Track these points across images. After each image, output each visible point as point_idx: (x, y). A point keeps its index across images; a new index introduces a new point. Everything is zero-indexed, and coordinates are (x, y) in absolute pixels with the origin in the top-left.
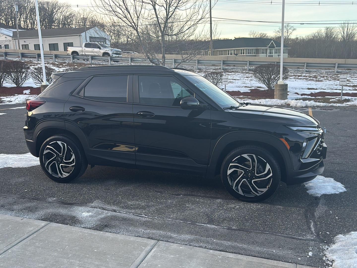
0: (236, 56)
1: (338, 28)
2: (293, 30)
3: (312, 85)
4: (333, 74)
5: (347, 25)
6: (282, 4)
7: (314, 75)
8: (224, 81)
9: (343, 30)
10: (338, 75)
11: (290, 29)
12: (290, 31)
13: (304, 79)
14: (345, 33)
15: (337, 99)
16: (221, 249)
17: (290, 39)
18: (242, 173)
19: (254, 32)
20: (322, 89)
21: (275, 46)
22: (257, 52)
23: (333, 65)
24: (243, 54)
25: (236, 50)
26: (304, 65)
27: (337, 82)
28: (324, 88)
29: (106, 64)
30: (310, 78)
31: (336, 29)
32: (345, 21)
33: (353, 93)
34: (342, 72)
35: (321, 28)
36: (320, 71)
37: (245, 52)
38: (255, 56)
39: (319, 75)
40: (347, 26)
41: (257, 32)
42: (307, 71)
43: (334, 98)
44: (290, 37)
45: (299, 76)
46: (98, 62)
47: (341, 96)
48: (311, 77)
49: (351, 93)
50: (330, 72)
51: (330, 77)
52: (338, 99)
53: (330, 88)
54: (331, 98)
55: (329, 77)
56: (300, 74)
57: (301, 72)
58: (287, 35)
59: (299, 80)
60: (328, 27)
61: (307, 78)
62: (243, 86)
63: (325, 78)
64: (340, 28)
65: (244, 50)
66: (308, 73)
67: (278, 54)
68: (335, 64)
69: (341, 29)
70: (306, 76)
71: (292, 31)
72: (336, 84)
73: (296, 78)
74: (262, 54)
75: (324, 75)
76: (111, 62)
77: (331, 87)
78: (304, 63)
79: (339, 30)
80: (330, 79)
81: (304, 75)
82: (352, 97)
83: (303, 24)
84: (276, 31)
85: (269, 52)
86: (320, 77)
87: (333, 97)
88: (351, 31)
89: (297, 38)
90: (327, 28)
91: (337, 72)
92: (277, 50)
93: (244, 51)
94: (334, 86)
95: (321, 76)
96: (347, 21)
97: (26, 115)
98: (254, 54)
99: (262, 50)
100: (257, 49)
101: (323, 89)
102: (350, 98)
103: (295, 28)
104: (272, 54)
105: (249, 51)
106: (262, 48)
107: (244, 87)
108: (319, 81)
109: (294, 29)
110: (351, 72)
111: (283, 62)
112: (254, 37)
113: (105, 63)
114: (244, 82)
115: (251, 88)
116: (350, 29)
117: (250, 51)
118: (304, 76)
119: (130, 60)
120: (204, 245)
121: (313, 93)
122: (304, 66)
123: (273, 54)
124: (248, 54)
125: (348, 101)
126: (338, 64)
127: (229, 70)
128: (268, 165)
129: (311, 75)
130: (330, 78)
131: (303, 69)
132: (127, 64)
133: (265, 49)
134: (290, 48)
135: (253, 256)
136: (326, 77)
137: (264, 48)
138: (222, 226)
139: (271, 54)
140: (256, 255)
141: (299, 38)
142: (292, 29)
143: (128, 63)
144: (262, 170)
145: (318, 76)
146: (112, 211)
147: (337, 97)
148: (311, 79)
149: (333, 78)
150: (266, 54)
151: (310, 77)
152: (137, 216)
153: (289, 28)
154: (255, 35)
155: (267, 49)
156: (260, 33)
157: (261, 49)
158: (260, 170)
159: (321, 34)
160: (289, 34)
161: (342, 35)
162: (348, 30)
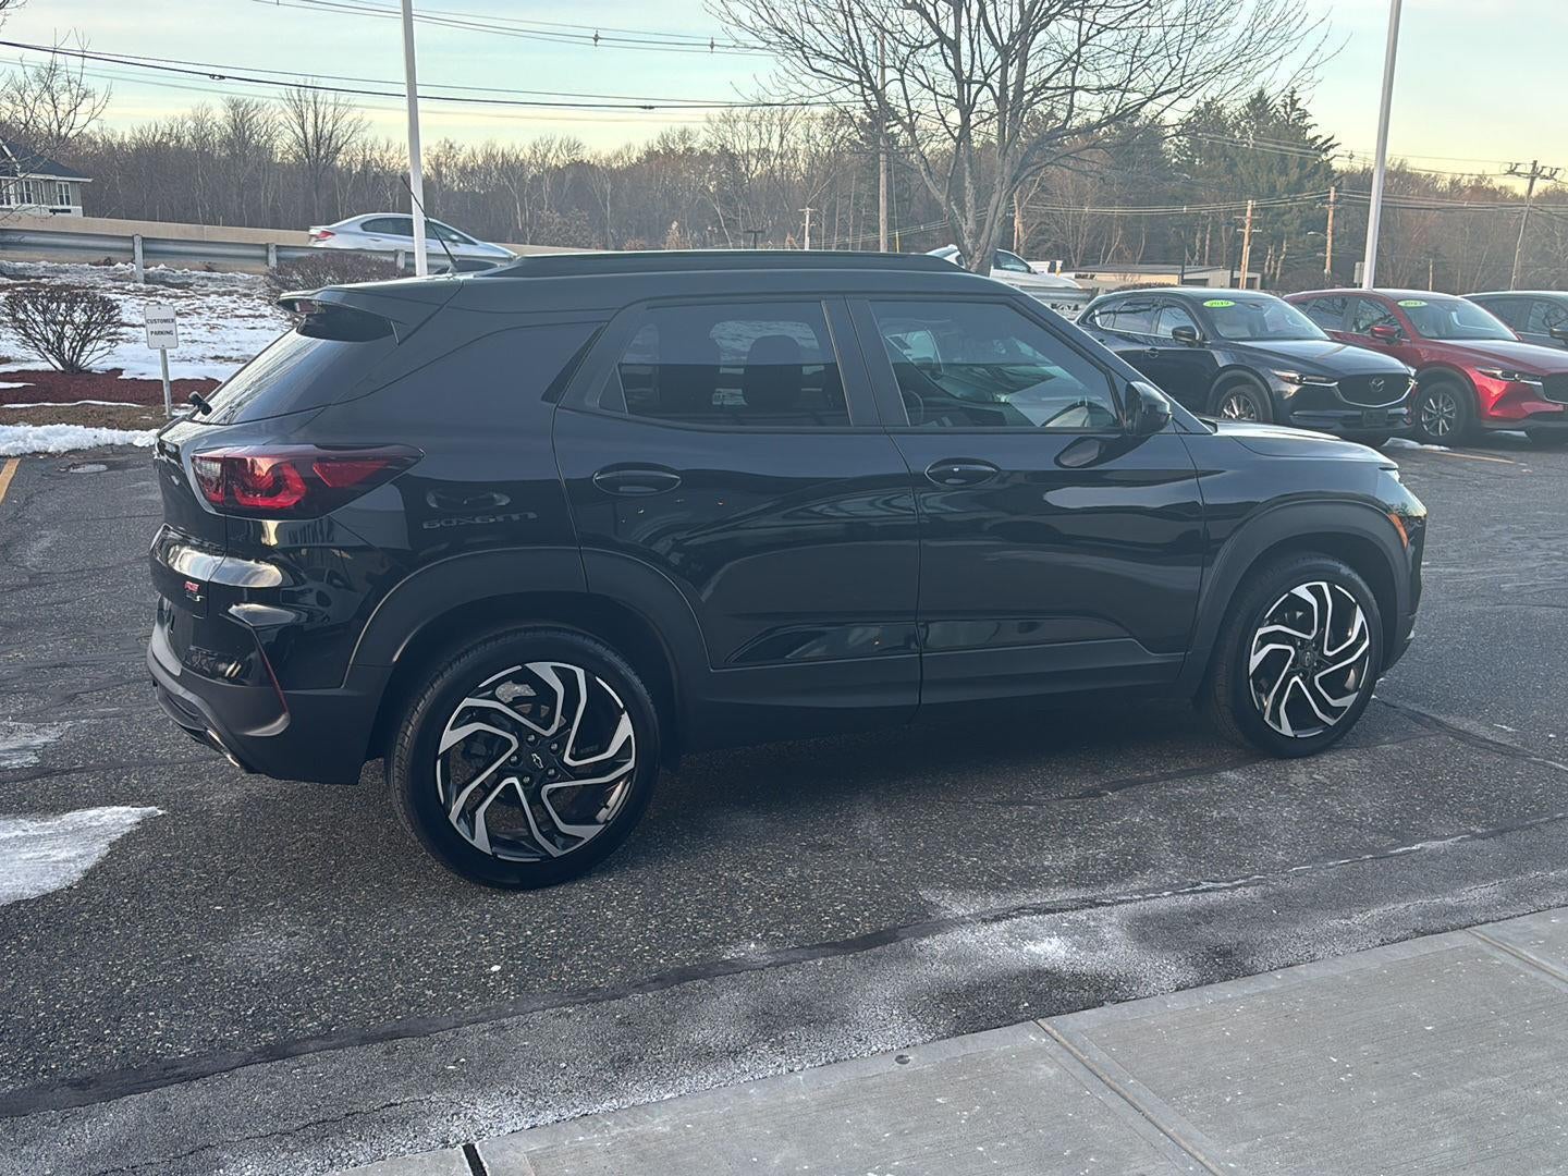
5: (310, 93)
8: (155, 333)
9: (300, 116)
14: (310, 131)
32: (301, 77)
40: (313, 100)
60: (239, 97)
79: (281, 118)
83: (223, 77)
88: (330, 125)
96: (308, 77)
107: (212, 358)
116: (324, 118)
127: (41, 278)
134: (90, 180)
161: (297, 135)
162: (320, 121)
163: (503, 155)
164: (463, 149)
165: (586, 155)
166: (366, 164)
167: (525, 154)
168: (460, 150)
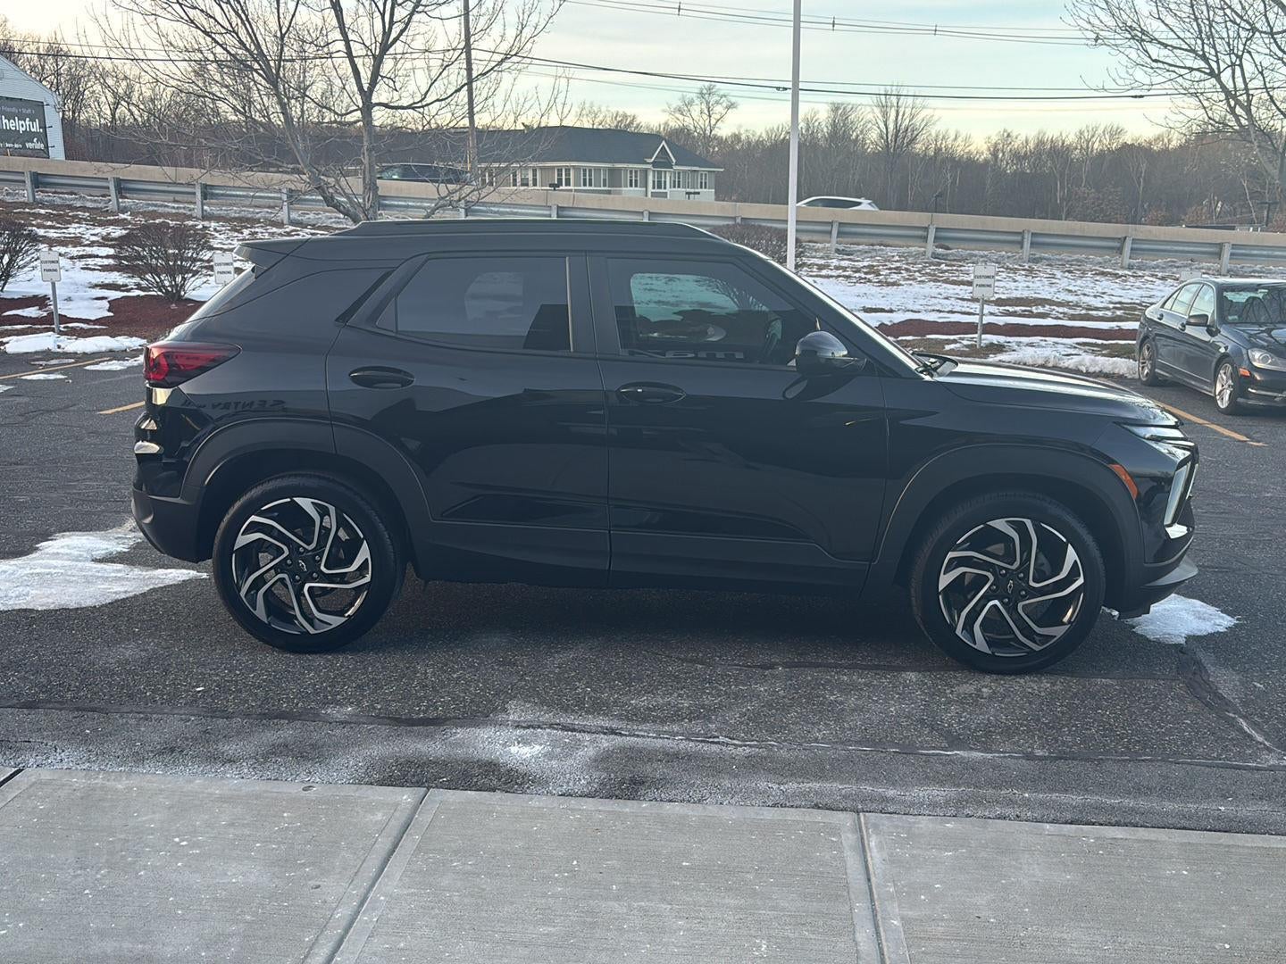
0: (555, 190)
1: (869, 109)
2: (728, 108)
3: (873, 296)
4: (926, 263)
5: (894, 99)
6: (792, 24)
7: (866, 264)
9: (885, 115)
10: (939, 264)
11: (717, 103)
12: (718, 109)
13: (839, 276)
14: (891, 126)
15: (965, 342)
16: (1069, 816)
17: (715, 137)
18: (987, 579)
19: (596, 109)
20: (908, 311)
21: (674, 161)
22: (614, 179)
23: (920, 233)
24: (566, 185)
25: (541, 168)
26: (829, 228)
27: (945, 288)
28: (914, 309)
29: (100, 205)
30: (857, 275)
31: (863, 110)
32: (888, 88)
33: (1007, 325)
34: (947, 255)
35: (817, 107)
36: (879, 250)
37: (572, 177)
38: (609, 192)
39: (883, 266)
40: (895, 104)
41: (603, 109)
42: (838, 250)
43: (955, 341)
44: (716, 132)
45: (821, 268)
46: (60, 198)
47: (979, 332)
48: (858, 271)
49: (1001, 324)
50: (912, 256)
51: (919, 271)
52: (969, 343)
53: (933, 308)
54: (946, 340)
55: (915, 272)
56: (822, 262)
57: (822, 254)
58: (707, 122)
59: (826, 280)
60: (838, 104)
61: (847, 274)
62: (648, 299)
63: (905, 274)
64: (875, 108)
65: (568, 170)
66: (845, 257)
67: (688, 190)
68: (926, 229)
69: (877, 111)
70: (844, 269)
71: (724, 112)
72: (945, 295)
73: (814, 274)
74: (629, 188)
75: (898, 264)
76: (118, 200)
77: (935, 305)
78: (831, 224)
79: (870, 116)
80: (919, 279)
81: (835, 262)
82: (1006, 336)
84: (672, 109)
85: (654, 182)
86: (888, 271)
87: (952, 337)
88: (907, 121)
89: (737, 137)
90: (836, 108)
91: (935, 256)
92: (679, 173)
93: (568, 174)
94: (941, 301)
95: (890, 269)
96: (894, 88)
97: (143, 403)
98: (605, 186)
99: (631, 172)
100: (611, 170)
101: (912, 311)
102: (1002, 339)
103: (733, 100)
104: (665, 188)
105: (585, 175)
106: (631, 166)
108: (888, 284)
109: (731, 106)
110: (976, 256)
111: (797, 221)
112: (595, 127)
113: (91, 201)
114: (648, 287)
115: (677, 305)
116: (903, 115)
117: (590, 175)
118: (837, 268)
119: (199, 195)
120: (1008, 811)
121: (887, 325)
122: (830, 233)
123: (668, 190)
124: (585, 185)
125: (999, 348)
126: (937, 228)
128: (1070, 549)
129: (856, 263)
130: (917, 274)
131: (827, 245)
132: (184, 208)
133: (641, 170)
134: (722, 170)
135: (1180, 829)
136: (907, 270)
137: (636, 166)
138: (1002, 752)
139: (659, 187)
140: (1184, 823)
141: (743, 137)
142: (725, 105)
143: (191, 203)
144: (1047, 568)
145: (881, 267)
146: (605, 734)
147: (962, 336)
148: (861, 278)
149: (927, 273)
150: (644, 189)
151: (855, 272)
152: (702, 741)
153: (713, 99)
154: (597, 120)
155: (646, 171)
156: (614, 110)
157: (626, 169)
158: (1042, 568)
159: (816, 124)
160: (713, 122)
161: (881, 131)
162: (900, 118)
163: (1052, 141)
164: (1019, 138)
165: (1128, 138)
166: (938, 151)
167: (1071, 139)
168: (1016, 138)
